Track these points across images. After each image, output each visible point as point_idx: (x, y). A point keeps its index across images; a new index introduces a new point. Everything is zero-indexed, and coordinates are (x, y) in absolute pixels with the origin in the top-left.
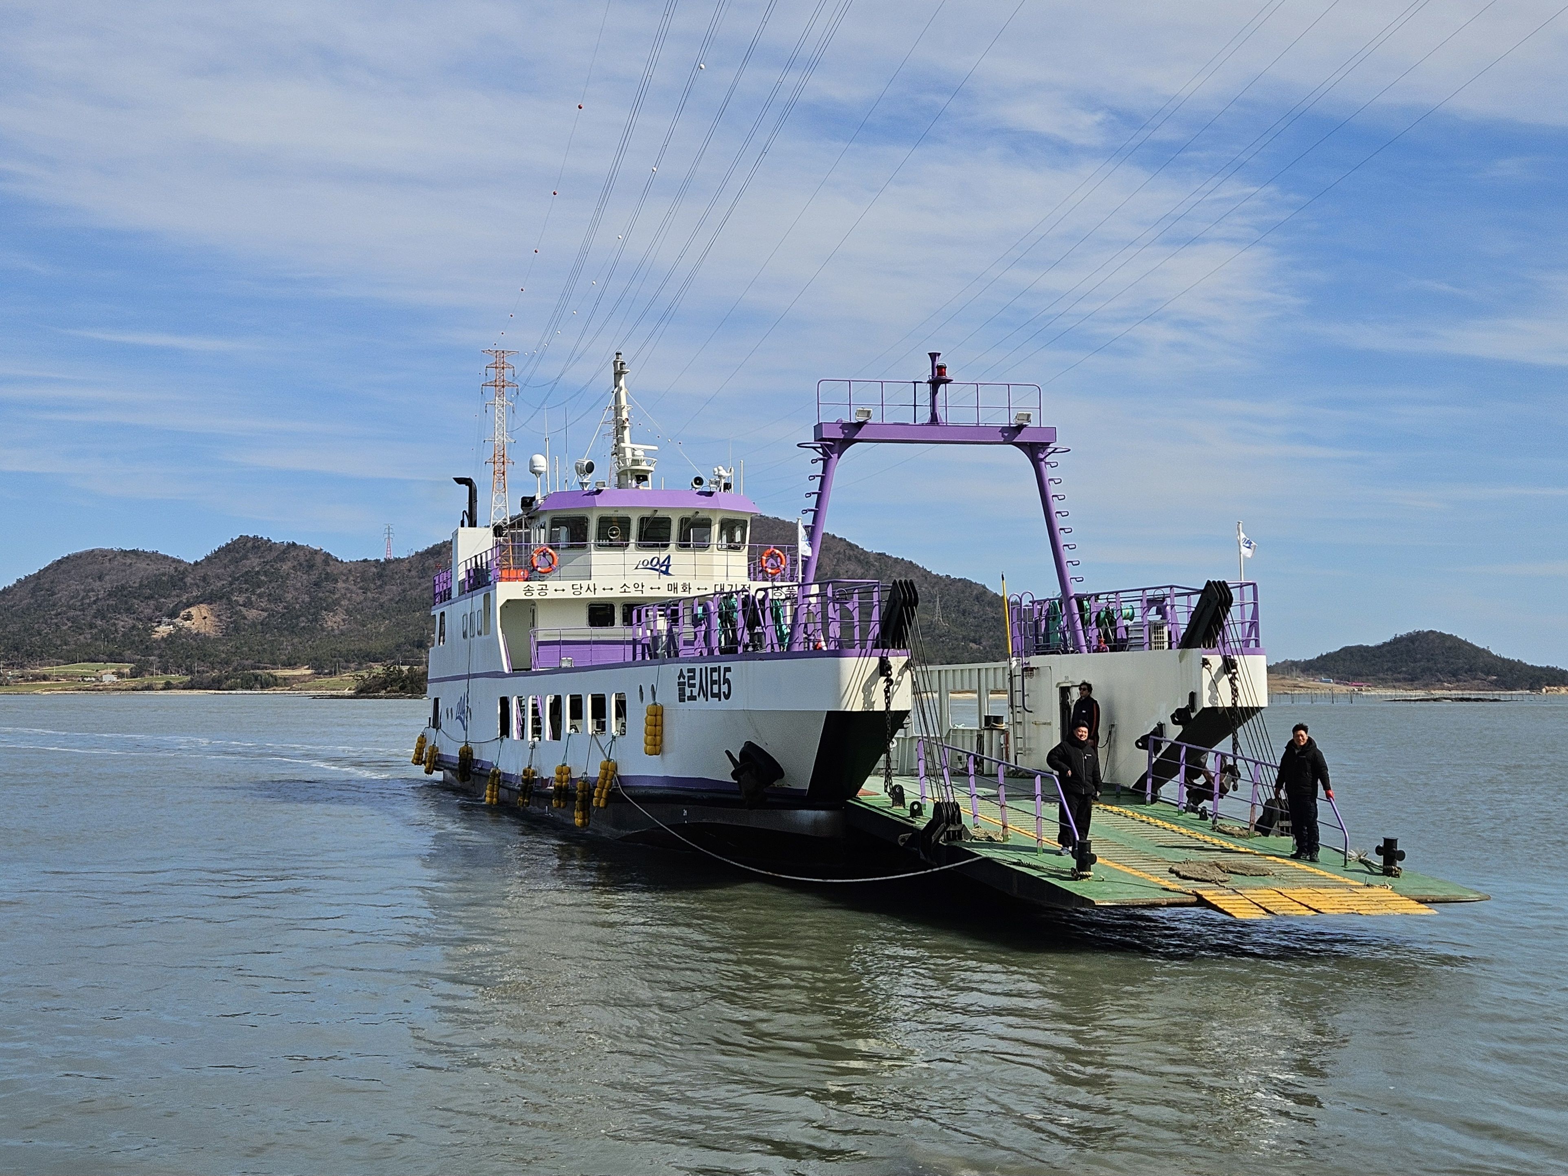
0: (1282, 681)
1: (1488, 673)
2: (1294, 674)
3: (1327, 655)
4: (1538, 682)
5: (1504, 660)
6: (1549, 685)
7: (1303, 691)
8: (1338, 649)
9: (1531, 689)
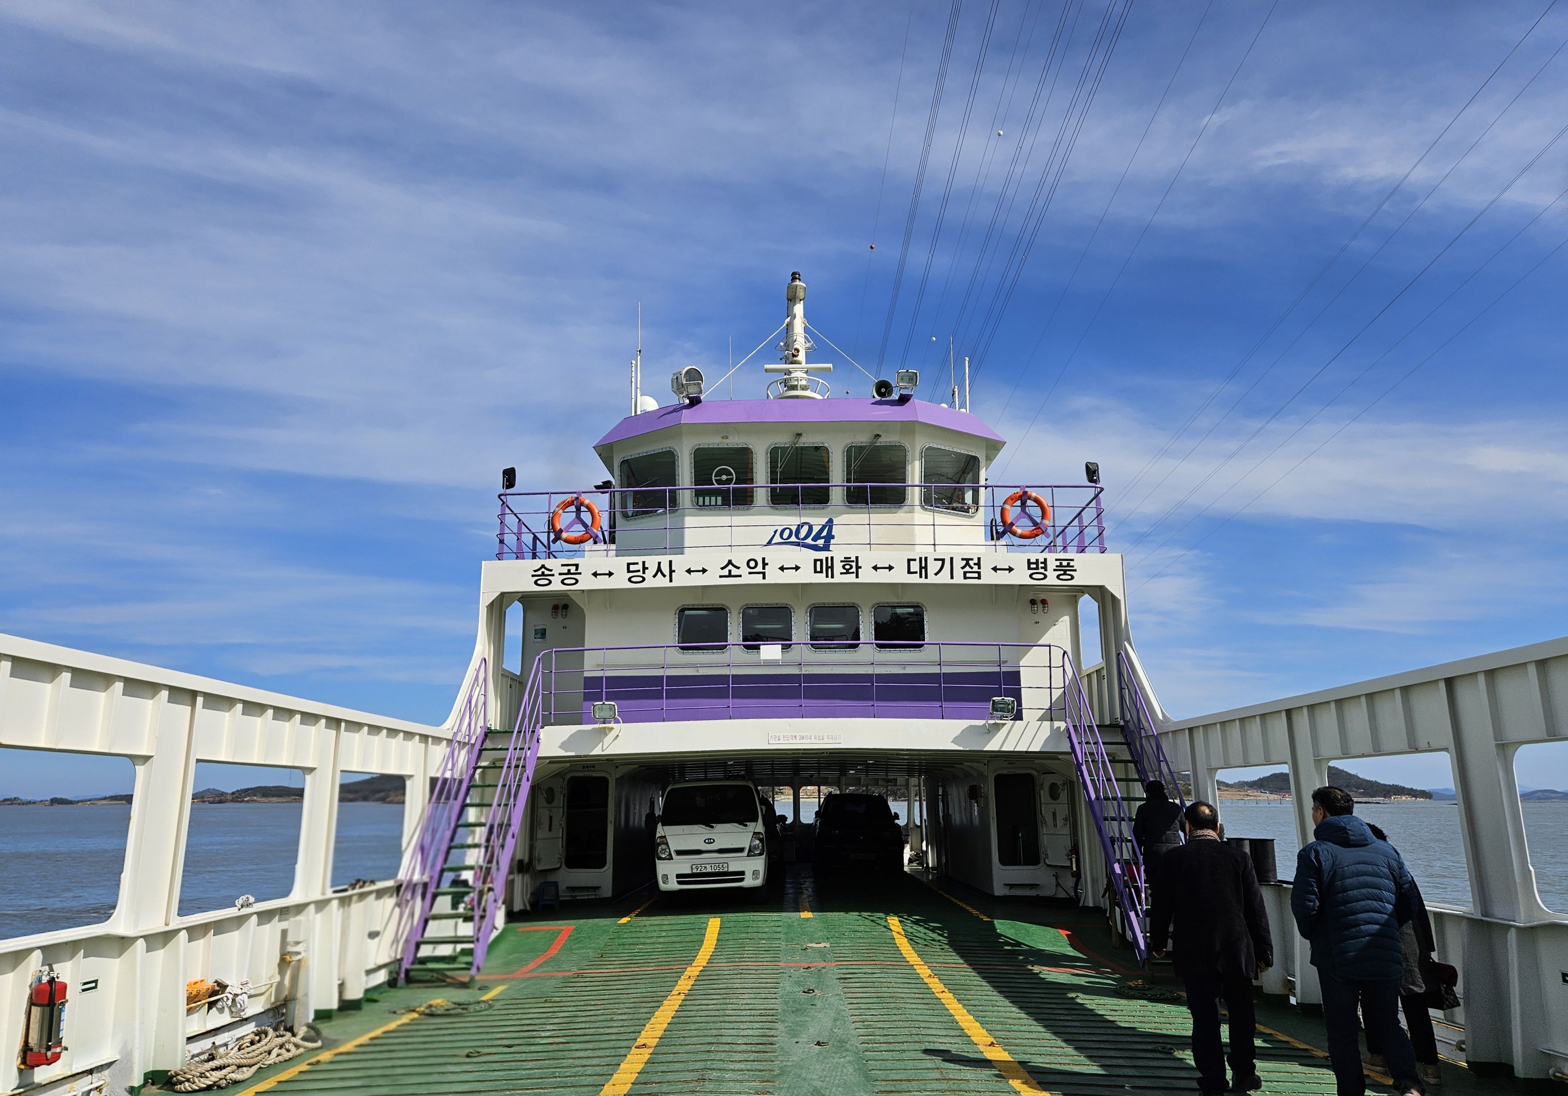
0: (1239, 793)
1: (1358, 788)
2: (1246, 788)
3: (1263, 778)
4: (1388, 793)
5: (1366, 781)
6: (1395, 795)
7: (1252, 798)
8: (1269, 775)
9: (1385, 797)
